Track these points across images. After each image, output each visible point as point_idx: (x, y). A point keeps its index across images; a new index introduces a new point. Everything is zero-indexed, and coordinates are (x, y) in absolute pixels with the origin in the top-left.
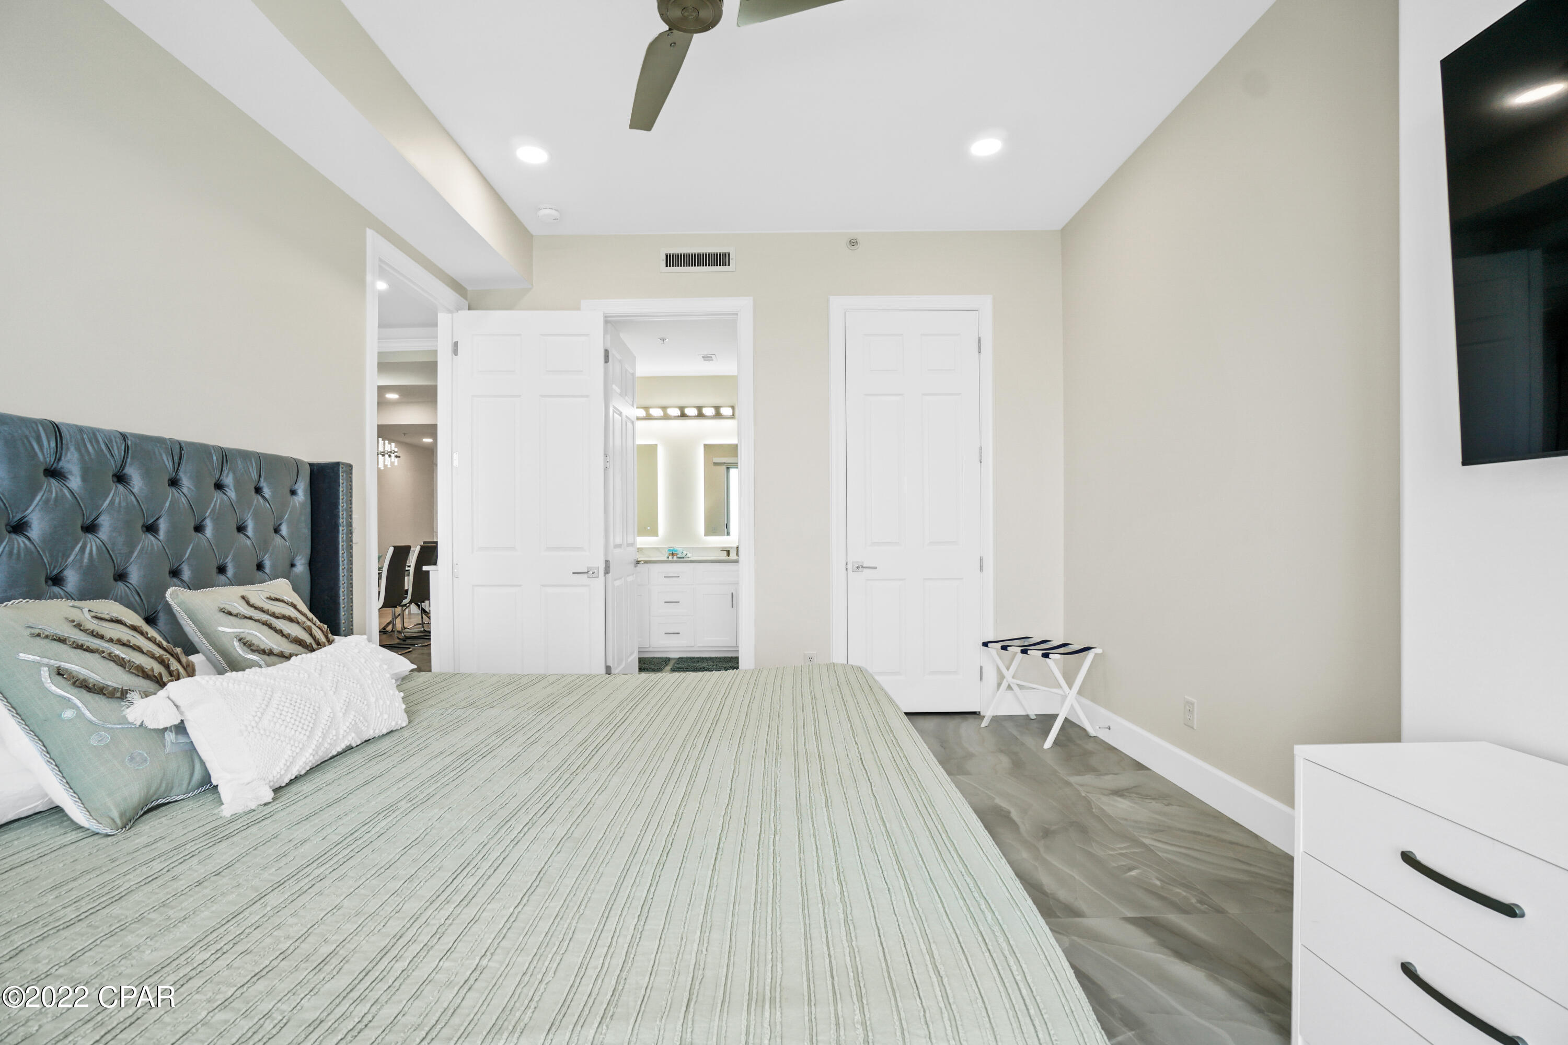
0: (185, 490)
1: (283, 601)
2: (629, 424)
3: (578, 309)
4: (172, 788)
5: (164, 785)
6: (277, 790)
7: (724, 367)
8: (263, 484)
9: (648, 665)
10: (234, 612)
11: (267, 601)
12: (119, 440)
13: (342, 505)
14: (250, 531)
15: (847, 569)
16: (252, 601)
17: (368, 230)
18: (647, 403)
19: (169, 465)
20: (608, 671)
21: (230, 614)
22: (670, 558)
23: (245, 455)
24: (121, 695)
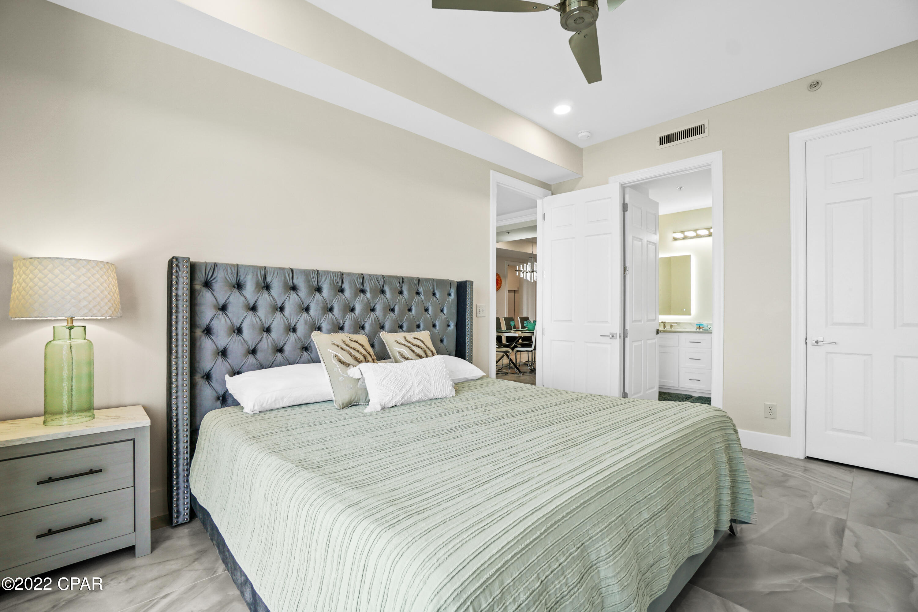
0: (405, 295)
1: (419, 339)
2: (651, 247)
3: (607, 183)
4: (360, 400)
5: (356, 398)
6: (384, 408)
7: (705, 202)
8: (436, 291)
9: (664, 396)
10: (399, 342)
11: (413, 339)
12: (381, 278)
13: (468, 299)
14: (430, 312)
15: (806, 343)
16: (407, 338)
17: (491, 171)
18: (683, 229)
19: (398, 287)
20: (625, 395)
21: (398, 343)
22: (698, 330)
23: (427, 280)
24: (347, 365)
